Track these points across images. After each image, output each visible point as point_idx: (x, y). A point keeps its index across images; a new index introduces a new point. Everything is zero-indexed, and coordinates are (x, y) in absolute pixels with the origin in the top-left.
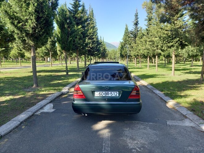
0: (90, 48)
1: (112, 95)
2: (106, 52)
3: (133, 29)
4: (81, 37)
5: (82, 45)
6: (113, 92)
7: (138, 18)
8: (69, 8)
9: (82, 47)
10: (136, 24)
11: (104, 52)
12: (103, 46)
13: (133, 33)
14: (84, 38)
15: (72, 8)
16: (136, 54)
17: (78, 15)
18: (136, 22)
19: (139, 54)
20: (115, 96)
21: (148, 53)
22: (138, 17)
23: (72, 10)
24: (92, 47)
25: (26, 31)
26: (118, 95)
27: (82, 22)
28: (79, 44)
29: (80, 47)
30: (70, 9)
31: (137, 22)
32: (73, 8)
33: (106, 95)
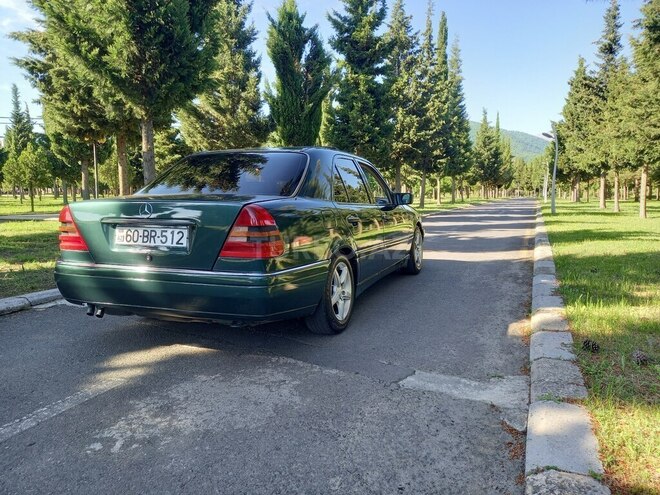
0: (410, 145)
1: (164, 239)
2: (501, 163)
3: (598, 69)
4: (367, 104)
5: (369, 131)
6: (170, 231)
7: (617, 26)
8: (337, 15)
9: (367, 139)
10: (610, 49)
11: (494, 163)
12: (494, 144)
13: (595, 85)
14: (377, 106)
15: (345, 14)
16: (598, 161)
17: (362, 34)
18: (607, 42)
19: (610, 162)
20: (175, 245)
21: (642, 152)
22: (619, 21)
23: (345, 19)
24: (419, 140)
25: (111, 71)
26: (185, 243)
27: (375, 53)
28: (360, 127)
29: (363, 137)
30: (340, 17)
31: (615, 41)
32: (350, 11)
33: (146, 239)
